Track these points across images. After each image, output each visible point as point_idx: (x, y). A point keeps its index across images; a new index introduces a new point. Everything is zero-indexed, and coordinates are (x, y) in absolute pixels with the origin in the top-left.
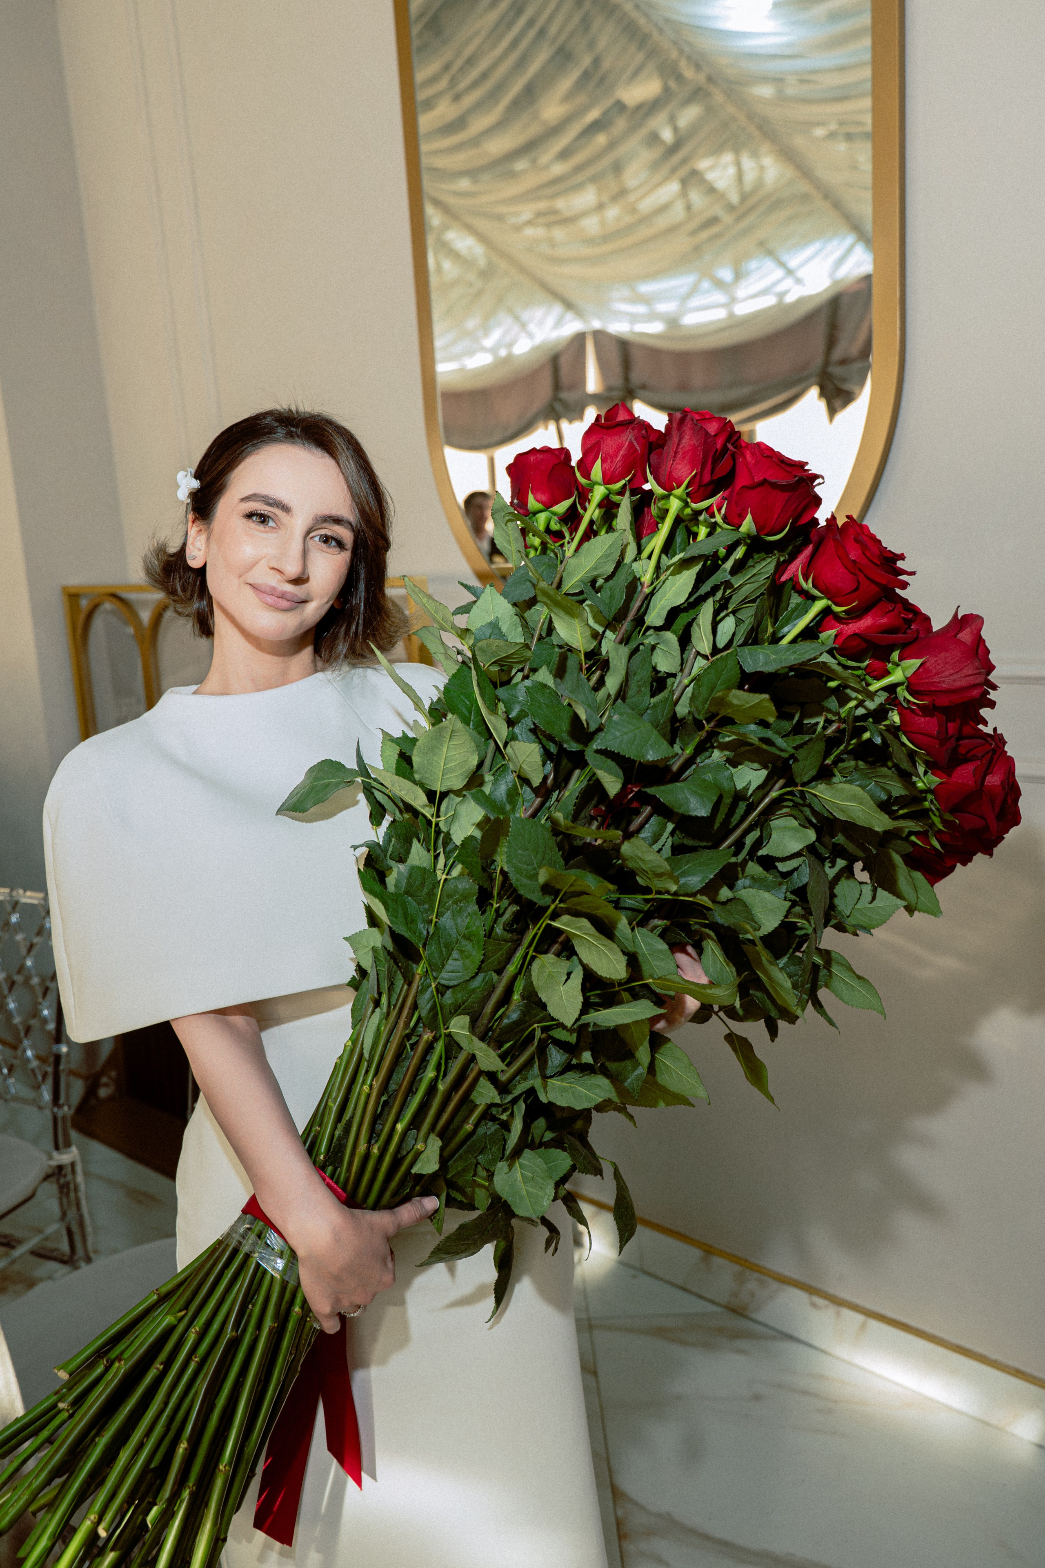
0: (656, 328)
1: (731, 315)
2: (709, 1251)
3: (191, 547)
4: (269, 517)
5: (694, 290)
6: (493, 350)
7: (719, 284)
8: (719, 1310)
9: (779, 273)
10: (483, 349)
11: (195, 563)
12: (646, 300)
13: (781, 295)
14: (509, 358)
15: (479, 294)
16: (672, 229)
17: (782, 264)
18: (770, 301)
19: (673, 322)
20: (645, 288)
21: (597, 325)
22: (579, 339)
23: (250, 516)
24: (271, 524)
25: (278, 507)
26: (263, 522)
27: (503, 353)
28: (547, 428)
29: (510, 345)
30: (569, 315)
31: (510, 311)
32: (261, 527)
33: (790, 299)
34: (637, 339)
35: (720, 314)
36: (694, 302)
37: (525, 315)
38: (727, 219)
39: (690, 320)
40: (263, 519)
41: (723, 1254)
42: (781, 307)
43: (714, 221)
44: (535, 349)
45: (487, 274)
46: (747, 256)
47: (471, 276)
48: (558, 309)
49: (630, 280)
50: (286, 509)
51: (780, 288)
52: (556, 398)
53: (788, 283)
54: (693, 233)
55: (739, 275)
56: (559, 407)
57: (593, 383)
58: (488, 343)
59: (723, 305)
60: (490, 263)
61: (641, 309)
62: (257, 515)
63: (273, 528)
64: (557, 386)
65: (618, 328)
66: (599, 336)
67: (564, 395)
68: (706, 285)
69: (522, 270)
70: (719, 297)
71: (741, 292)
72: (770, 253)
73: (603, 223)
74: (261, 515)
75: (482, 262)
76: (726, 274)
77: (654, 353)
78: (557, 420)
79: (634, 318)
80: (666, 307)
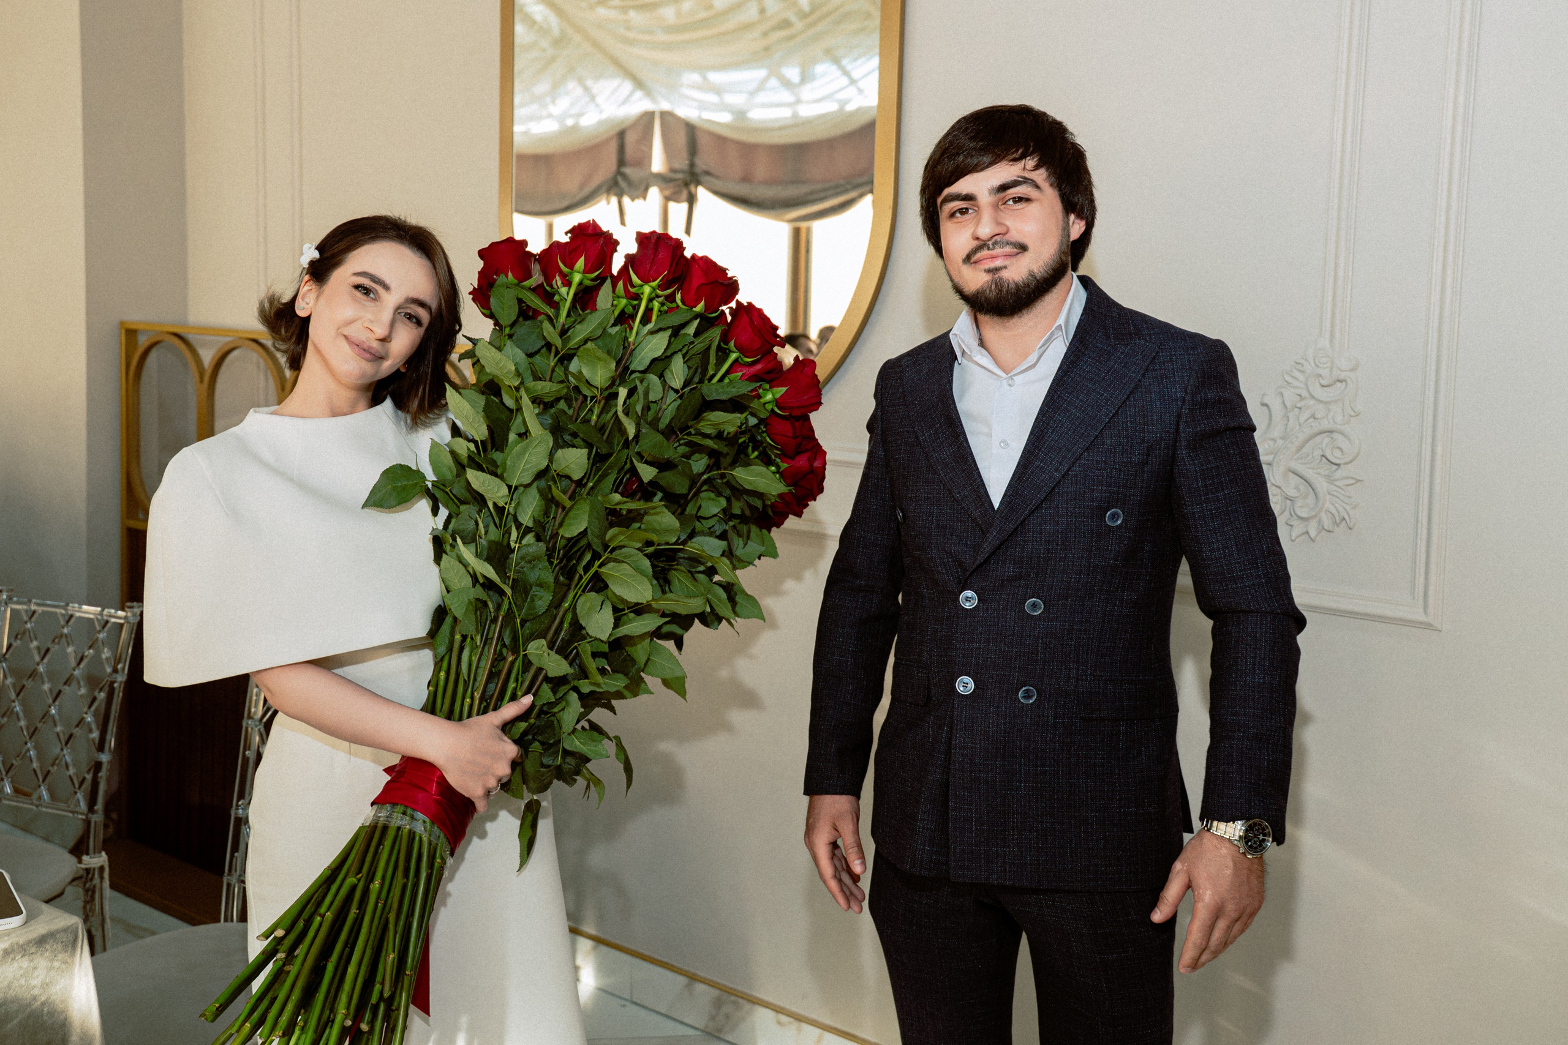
0: (725, 118)
1: (795, 115)
2: (693, 978)
3: (300, 300)
4: (370, 290)
5: (761, 87)
6: (561, 119)
7: (787, 84)
8: (698, 1033)
9: (845, 81)
10: (550, 116)
11: (301, 312)
12: (718, 90)
13: (843, 103)
14: (575, 128)
15: (553, 59)
16: (747, 27)
17: (846, 73)
18: (831, 107)
19: (740, 114)
20: (715, 77)
21: (665, 106)
22: (647, 119)
23: (357, 287)
24: (372, 295)
25: (381, 285)
26: (365, 294)
27: (570, 122)
28: (608, 203)
29: (580, 115)
30: (639, 94)
31: (581, 81)
32: (364, 297)
33: (850, 107)
34: (706, 126)
35: (785, 113)
36: (762, 98)
37: (596, 87)
38: (799, 25)
39: (758, 115)
40: (366, 291)
41: (704, 981)
42: (841, 115)
43: (786, 24)
44: (601, 123)
45: (559, 42)
46: (815, 61)
47: (545, 43)
48: (627, 86)
49: (702, 69)
50: (386, 287)
51: (841, 96)
52: (619, 173)
53: (852, 91)
54: (765, 34)
55: (805, 78)
56: (623, 184)
57: (658, 164)
58: (557, 109)
59: (789, 105)
60: (562, 31)
61: (712, 98)
62: (361, 287)
63: (372, 298)
64: (621, 162)
65: (686, 112)
66: (666, 116)
67: (627, 170)
68: (774, 82)
69: (596, 44)
70: (786, 96)
71: (807, 92)
72: (836, 61)
73: (679, 14)
74: (365, 288)
75: (556, 32)
76: (792, 73)
77: (720, 141)
78: (620, 196)
79: (702, 106)
80: (735, 99)
